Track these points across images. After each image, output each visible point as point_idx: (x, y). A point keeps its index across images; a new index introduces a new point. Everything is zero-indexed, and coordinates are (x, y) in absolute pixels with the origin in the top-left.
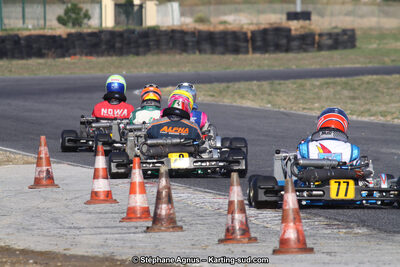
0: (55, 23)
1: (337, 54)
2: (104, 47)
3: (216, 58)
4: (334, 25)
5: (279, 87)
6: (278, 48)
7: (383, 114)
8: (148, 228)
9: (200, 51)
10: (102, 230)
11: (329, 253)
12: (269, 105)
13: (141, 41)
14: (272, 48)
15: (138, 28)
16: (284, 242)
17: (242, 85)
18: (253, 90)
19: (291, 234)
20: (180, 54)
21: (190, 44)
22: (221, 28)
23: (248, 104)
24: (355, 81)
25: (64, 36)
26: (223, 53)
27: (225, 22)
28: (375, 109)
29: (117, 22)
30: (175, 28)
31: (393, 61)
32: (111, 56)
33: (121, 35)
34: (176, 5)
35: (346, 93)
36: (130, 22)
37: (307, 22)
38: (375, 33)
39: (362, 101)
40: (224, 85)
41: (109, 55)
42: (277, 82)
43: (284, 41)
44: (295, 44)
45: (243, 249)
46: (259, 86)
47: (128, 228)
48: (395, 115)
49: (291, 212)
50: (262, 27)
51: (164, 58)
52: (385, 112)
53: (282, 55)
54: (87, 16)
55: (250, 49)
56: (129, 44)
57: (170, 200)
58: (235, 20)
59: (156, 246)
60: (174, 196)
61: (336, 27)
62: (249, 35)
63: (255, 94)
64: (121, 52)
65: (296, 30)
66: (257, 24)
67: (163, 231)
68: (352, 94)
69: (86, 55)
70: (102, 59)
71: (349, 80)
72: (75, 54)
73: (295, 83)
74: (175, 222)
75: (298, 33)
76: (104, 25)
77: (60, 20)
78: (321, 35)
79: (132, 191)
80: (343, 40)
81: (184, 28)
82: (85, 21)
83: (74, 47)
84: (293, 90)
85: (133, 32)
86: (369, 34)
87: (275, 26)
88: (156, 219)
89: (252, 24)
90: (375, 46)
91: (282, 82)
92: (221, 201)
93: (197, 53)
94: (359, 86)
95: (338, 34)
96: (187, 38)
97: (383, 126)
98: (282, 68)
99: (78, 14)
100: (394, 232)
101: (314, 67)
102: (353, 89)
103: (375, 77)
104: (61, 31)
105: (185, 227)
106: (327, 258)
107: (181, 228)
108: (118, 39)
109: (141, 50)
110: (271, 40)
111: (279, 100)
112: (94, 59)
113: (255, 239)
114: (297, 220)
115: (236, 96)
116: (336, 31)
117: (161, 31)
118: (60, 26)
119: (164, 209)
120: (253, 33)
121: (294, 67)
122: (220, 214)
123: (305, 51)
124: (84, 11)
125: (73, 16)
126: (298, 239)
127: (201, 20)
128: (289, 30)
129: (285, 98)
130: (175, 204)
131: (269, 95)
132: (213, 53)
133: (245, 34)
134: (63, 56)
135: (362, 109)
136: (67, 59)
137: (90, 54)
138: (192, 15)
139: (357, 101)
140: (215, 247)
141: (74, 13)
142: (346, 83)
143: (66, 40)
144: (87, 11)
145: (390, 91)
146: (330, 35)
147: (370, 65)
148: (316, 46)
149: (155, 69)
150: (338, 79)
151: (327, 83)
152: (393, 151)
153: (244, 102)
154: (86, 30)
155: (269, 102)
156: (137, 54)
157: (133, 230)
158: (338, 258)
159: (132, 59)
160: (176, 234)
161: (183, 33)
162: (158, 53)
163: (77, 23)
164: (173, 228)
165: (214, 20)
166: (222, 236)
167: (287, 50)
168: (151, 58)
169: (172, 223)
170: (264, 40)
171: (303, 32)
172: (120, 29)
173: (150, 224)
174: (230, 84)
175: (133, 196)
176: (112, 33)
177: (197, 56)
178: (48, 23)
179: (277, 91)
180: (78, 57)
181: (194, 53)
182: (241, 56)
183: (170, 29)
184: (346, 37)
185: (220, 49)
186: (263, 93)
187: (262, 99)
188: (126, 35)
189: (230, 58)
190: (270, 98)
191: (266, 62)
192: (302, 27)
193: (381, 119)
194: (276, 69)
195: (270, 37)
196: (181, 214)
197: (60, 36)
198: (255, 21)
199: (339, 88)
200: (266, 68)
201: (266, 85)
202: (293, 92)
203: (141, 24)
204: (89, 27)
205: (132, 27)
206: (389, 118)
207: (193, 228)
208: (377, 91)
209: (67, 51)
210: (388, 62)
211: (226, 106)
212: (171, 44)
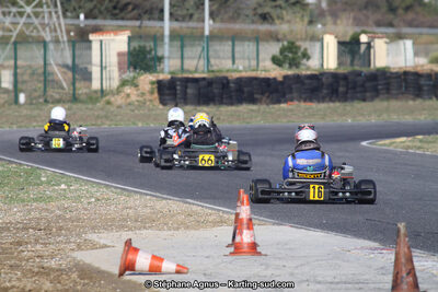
0: (268, 64)
2: (325, 91)
13: (368, 84)
15: (365, 70)
20: (414, 100)
21: (425, 88)
25: (280, 79)
29: (340, 64)
30: (408, 69)
32: (333, 101)
33: (345, 77)
34: (409, 43)
36: (356, 62)
41: (331, 100)
51: (394, 104)
54: (306, 56)
56: (354, 88)
64: (344, 98)
69: (305, 101)
70: (323, 106)
72: (292, 100)
76: (325, 67)
77: (275, 60)
81: (419, 69)
82: (304, 61)
83: (291, 92)
85: (359, 74)
93: (434, 99)
96: (422, 82)
99: (296, 53)
104: (276, 73)
108: (342, 83)
109: (368, 94)
112: (314, 106)
117: (392, 73)
118: (275, 66)
124: (302, 49)
125: (290, 55)
134: (279, 102)
136: (283, 105)
137: (309, 99)
138: (426, 54)
141: (292, 52)
143: (281, 83)
144: (306, 49)
149: (385, 116)
154: (304, 72)
156: (364, 100)
159: (358, 105)
161: (417, 75)
162: (388, 99)
163: (294, 63)
168: (379, 104)
172: (342, 71)
176: (335, 76)
177: (434, 102)
178: (261, 64)
180: (296, 103)
181: (431, 98)
183: (402, 71)
188: (351, 78)
197: (275, 79)
203: (369, 65)
204: (308, 68)
205: (357, 68)
209: (284, 96)
212: (403, 89)
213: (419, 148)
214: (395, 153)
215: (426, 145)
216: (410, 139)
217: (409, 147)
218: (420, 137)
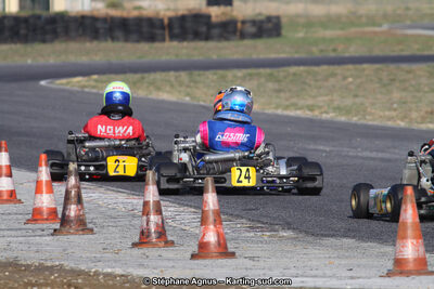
1: (260, 43)
2: (7, 34)
3: (130, 46)
4: (257, 11)
5: (198, 78)
6: (197, 36)
7: (311, 108)
8: (55, 230)
9: (113, 39)
10: (6, 233)
11: (252, 258)
12: (187, 99)
13: (48, 27)
14: (191, 36)
15: (44, 14)
16: (203, 246)
17: (158, 76)
18: (169, 81)
19: (211, 237)
20: (91, 42)
21: (101, 31)
22: (135, 13)
23: (165, 96)
24: (281, 72)
26: (138, 41)
27: (139, 8)
28: (301, 103)
29: (22, 6)
30: (85, 13)
31: (322, 51)
32: (15, 43)
33: (26, 20)
35: (271, 85)
36: (37, 6)
37: (229, 8)
38: (302, 20)
39: (288, 94)
40: (138, 76)
42: (196, 73)
43: (203, 29)
44: (215, 32)
45: (159, 253)
46: (176, 77)
47: (33, 231)
48: (323, 110)
49: (211, 213)
50: (180, 13)
51: (73, 45)
52: (312, 106)
53: (201, 44)
55: (167, 38)
56: (34, 30)
57: (79, 200)
58: (150, 6)
59: (64, 250)
60: (84, 195)
61: (260, 14)
62: (166, 21)
63: (172, 86)
64: (25, 40)
65: (217, 16)
66: (175, 10)
67: (72, 234)
68: (276, 86)
70: (5, 47)
71: (274, 71)
73: (215, 74)
74: (85, 224)
75: (219, 20)
76: (7, 10)
78: (243, 22)
79: (38, 191)
80: (268, 28)
81: (96, 14)
84: (213, 81)
85: (39, 17)
86: (295, 21)
87: (194, 12)
88: (65, 221)
89: (168, 9)
90: (301, 35)
91: (201, 72)
92: (135, 201)
93: (109, 41)
94: (285, 77)
95: (262, 22)
96: (99, 25)
97: (311, 121)
98: (201, 58)
100: (322, 235)
101: (236, 57)
102: (278, 81)
103: (302, 68)
105: (95, 229)
106: (249, 263)
107: (92, 230)
108: (23, 26)
109: (48, 37)
110: (189, 27)
111: (198, 93)
113: (173, 242)
114: (218, 222)
115: (151, 88)
116: (261, 18)
117: (70, 17)
119: (73, 210)
120: (170, 19)
121: (215, 57)
122: (134, 216)
123: (227, 39)
126: (219, 243)
127: (113, 6)
128: (209, 17)
129: (205, 90)
130: (85, 205)
131: (188, 86)
132: (126, 40)
133: (162, 20)
135: (287, 103)
139: (282, 95)
140: (129, 251)
142: (271, 75)
145: (319, 83)
146: (254, 22)
147: (296, 56)
148: (238, 34)
149: (63, 58)
150: (262, 71)
151: (250, 75)
152: (322, 148)
153: (161, 94)
155: (188, 95)
156: (44, 42)
157: (40, 233)
158: (262, 264)
159: (39, 47)
160: (86, 236)
161: (94, 19)
162: (66, 41)
164: (83, 230)
165: (127, 5)
166: (137, 239)
167: (207, 38)
168: (59, 46)
169: (82, 225)
170: (182, 27)
171: (224, 19)
172: (25, 14)
173: (57, 226)
174: (146, 75)
175: (39, 196)
176: (16, 19)
177: (109, 44)
179: (196, 82)
181: (106, 40)
182: (157, 45)
183: (79, 15)
184: (270, 25)
185: (134, 36)
186: (181, 84)
187: (180, 92)
188: (31, 21)
189: (144, 46)
190: (188, 90)
191: (184, 51)
192: (223, 14)
193: (307, 114)
194: (196, 58)
195: (189, 25)
196: (91, 216)
198: (172, 6)
199: (263, 80)
200: (184, 58)
201: (184, 75)
202: (213, 84)
203: (48, 8)
205: (38, 11)
206: (316, 113)
207: (104, 231)
208: (304, 83)
210: (316, 52)
211: (140, 99)
212: (81, 32)
213: (94, 87)
214: (71, 92)
215: (100, 85)
216: (86, 78)
217: (84, 87)
218: (95, 77)
